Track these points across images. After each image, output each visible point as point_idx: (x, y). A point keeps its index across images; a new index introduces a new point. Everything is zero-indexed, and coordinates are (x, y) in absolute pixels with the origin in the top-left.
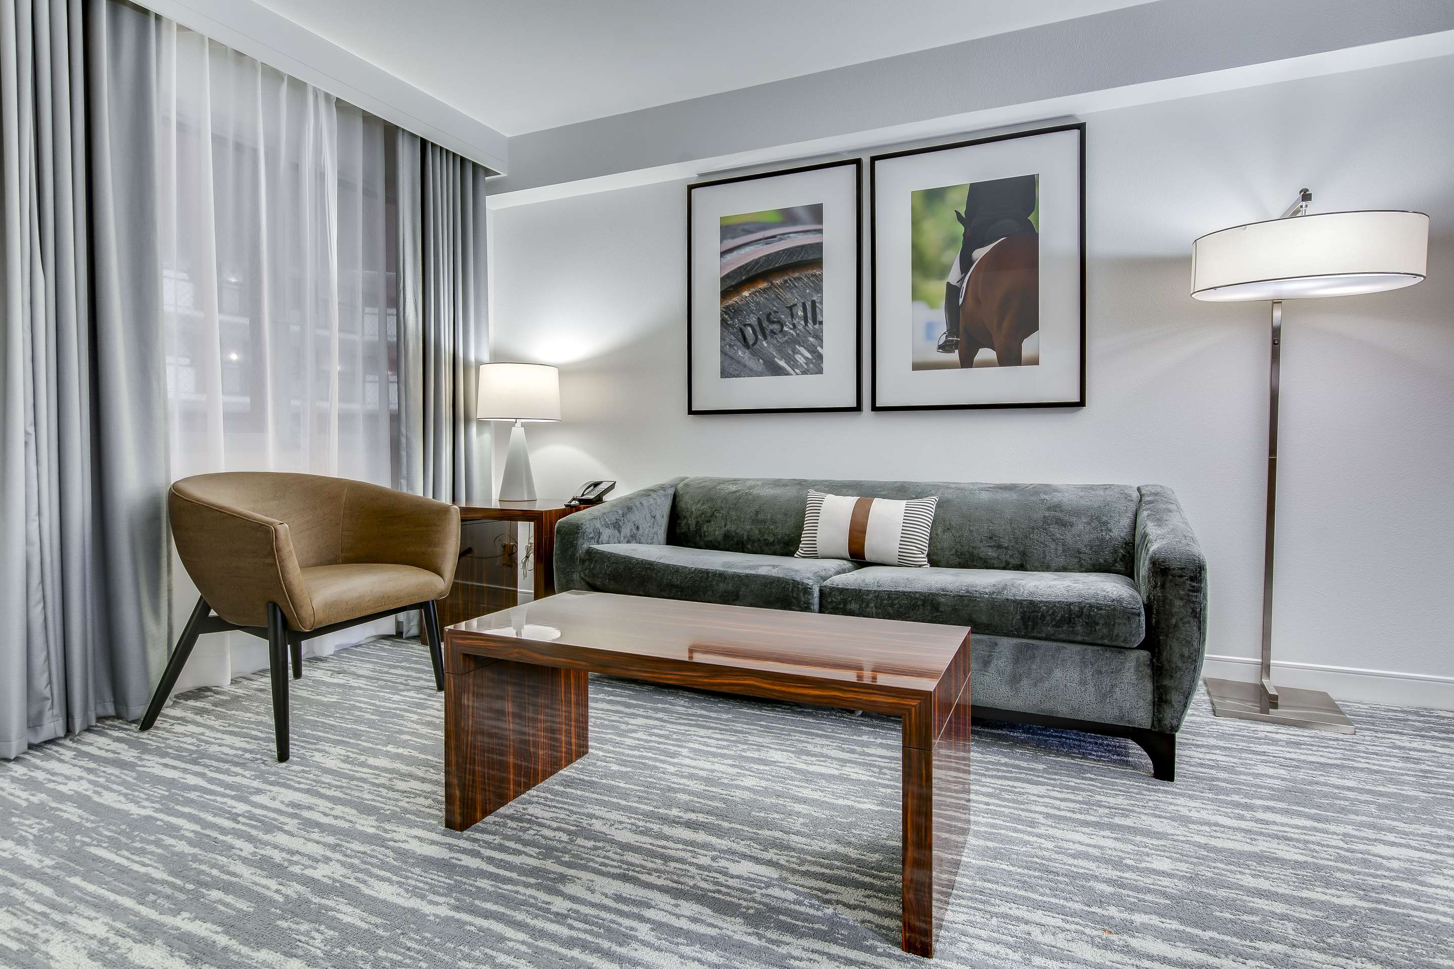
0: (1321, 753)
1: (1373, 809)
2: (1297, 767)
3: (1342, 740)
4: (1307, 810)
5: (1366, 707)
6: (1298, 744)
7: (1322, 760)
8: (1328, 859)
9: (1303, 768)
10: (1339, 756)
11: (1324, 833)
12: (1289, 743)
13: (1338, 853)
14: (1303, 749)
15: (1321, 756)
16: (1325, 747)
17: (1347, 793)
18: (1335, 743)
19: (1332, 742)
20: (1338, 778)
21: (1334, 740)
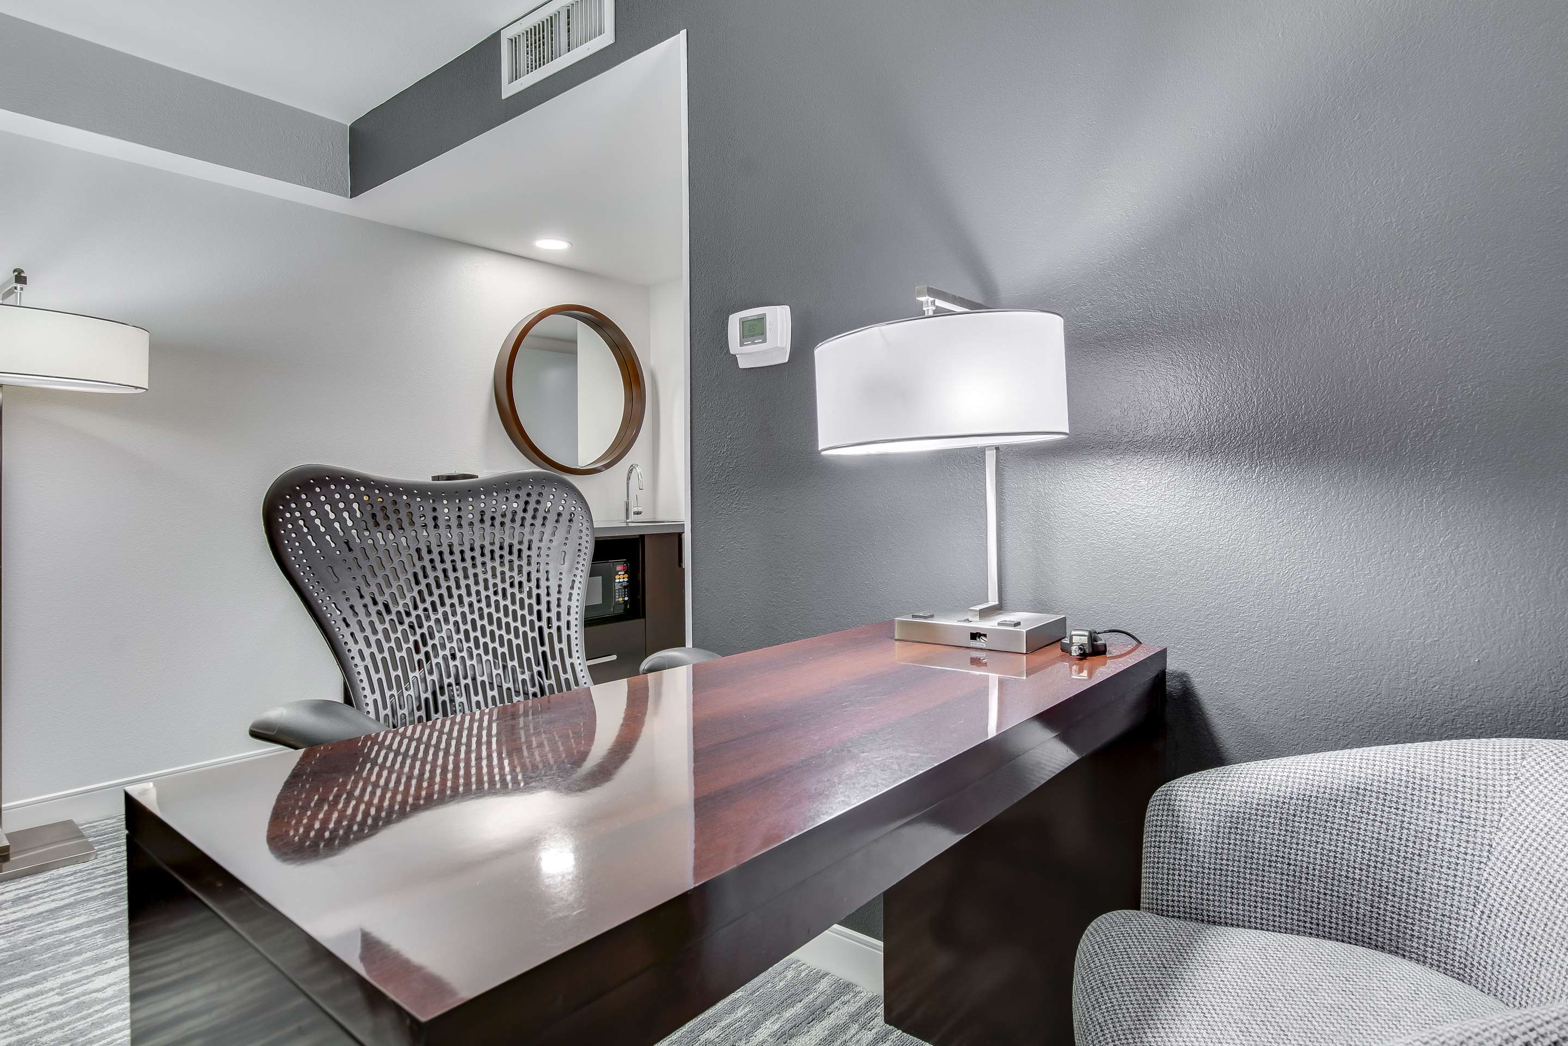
0: (52, 898)
1: (99, 939)
2: (22, 927)
3: (81, 871)
4: (23, 977)
5: (114, 820)
6: (26, 898)
7: (53, 905)
8: (39, 1025)
9: (27, 925)
10: (75, 891)
11: (38, 996)
12: (16, 901)
13: (50, 1013)
14: (33, 900)
15: (53, 901)
16: (59, 888)
17: (74, 933)
18: (72, 878)
19: (68, 879)
20: (68, 919)
21: (71, 875)
